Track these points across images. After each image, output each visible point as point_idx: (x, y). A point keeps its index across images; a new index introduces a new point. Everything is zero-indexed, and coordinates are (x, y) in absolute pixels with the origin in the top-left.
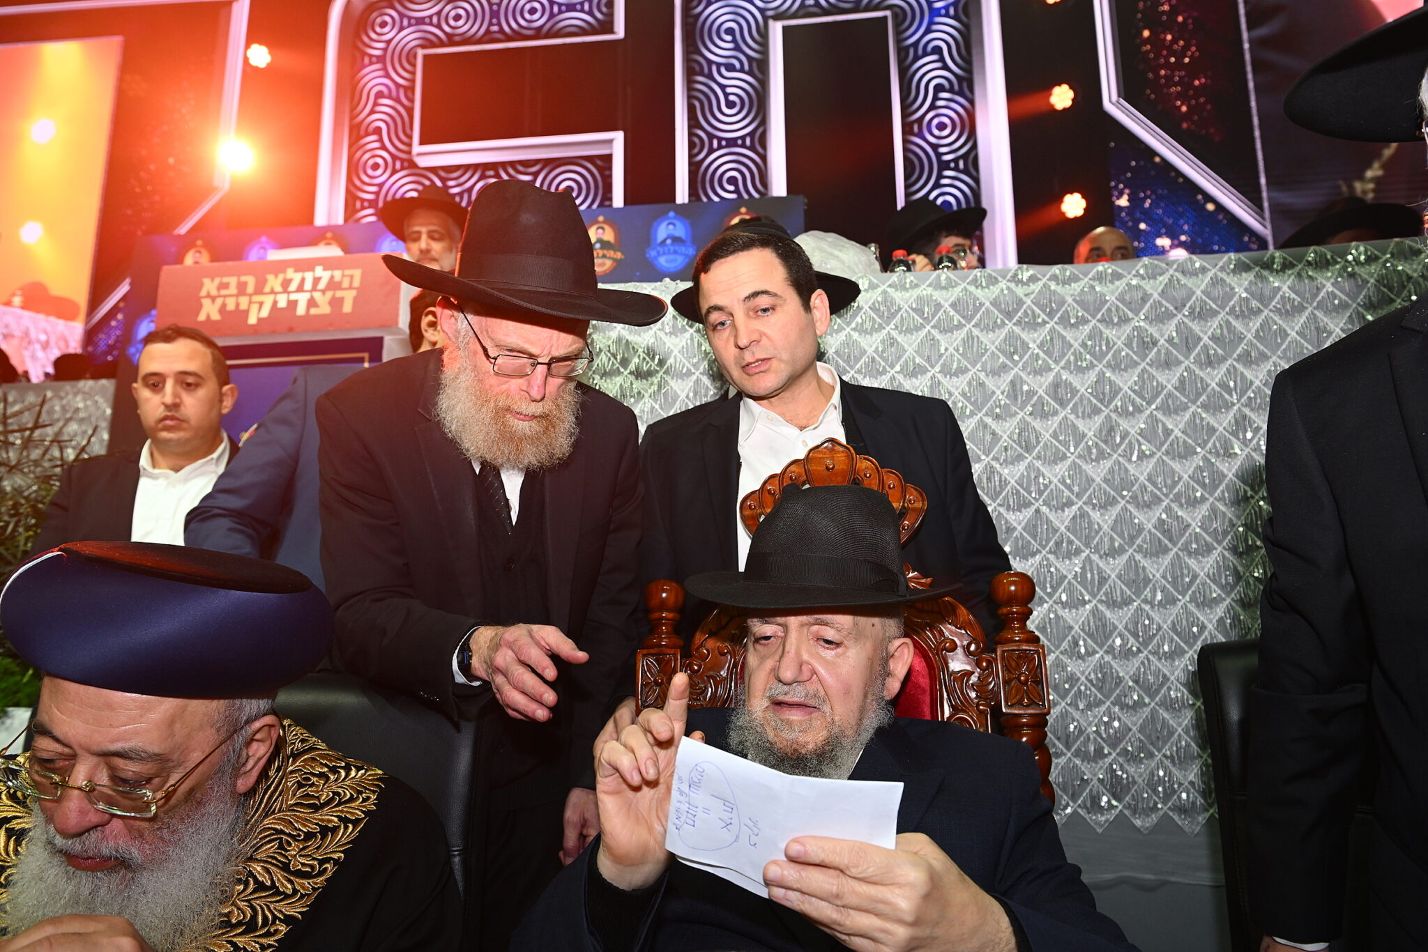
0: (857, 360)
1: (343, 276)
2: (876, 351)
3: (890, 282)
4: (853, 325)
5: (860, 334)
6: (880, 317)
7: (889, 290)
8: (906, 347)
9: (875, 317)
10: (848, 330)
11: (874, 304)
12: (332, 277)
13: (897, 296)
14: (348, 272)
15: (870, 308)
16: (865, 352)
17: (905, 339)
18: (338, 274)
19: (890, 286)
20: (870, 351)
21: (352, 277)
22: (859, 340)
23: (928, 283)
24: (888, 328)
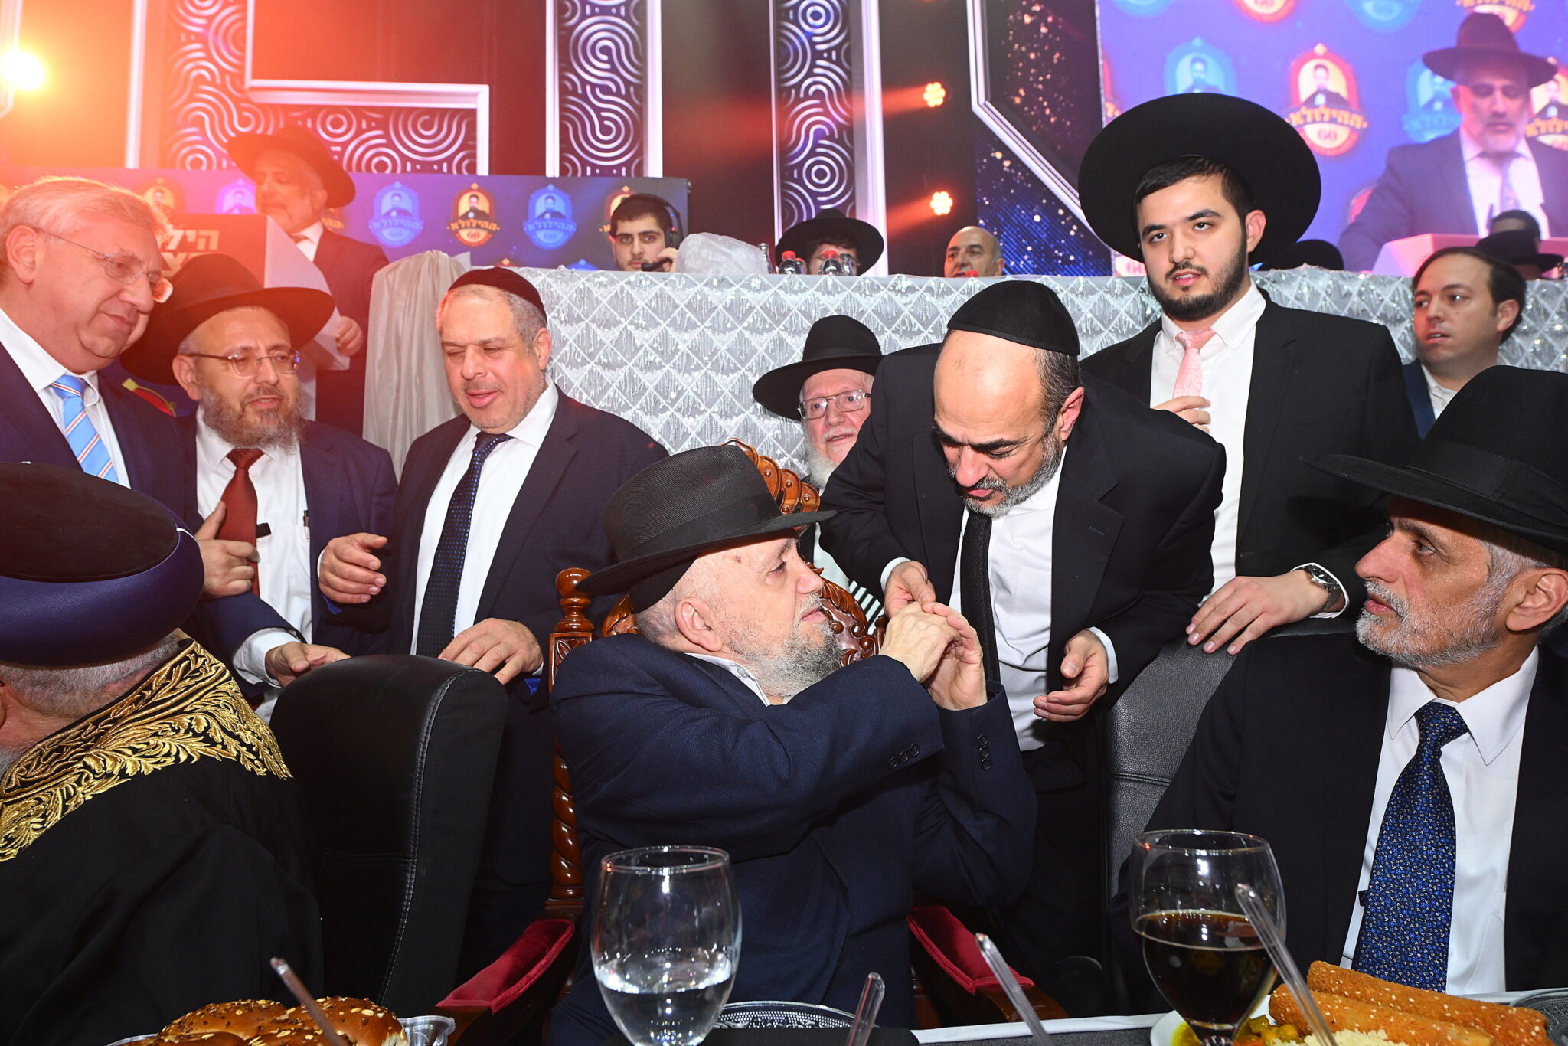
0: (748, 358)
1: (198, 236)
2: (766, 350)
3: (780, 284)
4: (745, 324)
5: (752, 333)
6: (770, 318)
7: (779, 291)
8: (794, 347)
9: (766, 317)
10: (740, 328)
11: (765, 304)
12: (184, 238)
13: (789, 299)
14: (202, 233)
15: (761, 307)
16: (756, 351)
17: (794, 340)
18: (191, 235)
19: (780, 288)
20: (761, 350)
21: (208, 238)
22: (750, 339)
23: (815, 287)
24: (778, 329)
